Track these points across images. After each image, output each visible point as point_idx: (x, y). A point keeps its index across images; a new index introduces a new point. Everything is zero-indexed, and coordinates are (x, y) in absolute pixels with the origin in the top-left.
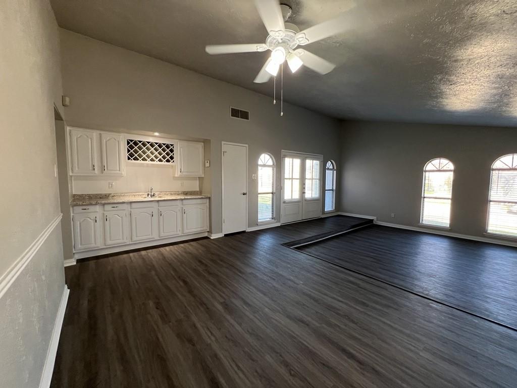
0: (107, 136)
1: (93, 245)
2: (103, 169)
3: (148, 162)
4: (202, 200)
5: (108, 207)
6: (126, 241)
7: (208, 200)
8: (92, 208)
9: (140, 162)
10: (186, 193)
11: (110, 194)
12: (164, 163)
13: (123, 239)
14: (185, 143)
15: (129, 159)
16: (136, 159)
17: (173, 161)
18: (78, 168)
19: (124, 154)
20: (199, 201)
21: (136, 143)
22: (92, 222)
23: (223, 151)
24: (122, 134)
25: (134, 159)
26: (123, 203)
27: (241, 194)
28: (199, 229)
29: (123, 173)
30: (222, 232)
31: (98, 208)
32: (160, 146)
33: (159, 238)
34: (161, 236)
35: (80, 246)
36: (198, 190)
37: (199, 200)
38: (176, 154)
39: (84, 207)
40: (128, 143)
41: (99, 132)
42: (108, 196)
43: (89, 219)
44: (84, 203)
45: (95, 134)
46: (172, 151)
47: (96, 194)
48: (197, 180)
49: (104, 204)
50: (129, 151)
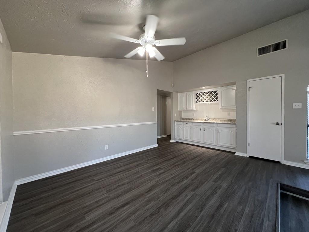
0: (189, 93)
1: (180, 138)
2: (187, 107)
3: (205, 103)
5: (185, 123)
11: (193, 118)
12: (213, 102)
15: (196, 102)
16: (199, 102)
17: (217, 100)
18: (180, 107)
19: (194, 100)
21: (199, 94)
24: (194, 91)
28: (229, 145)
29: (193, 109)
30: (246, 153)
31: (182, 123)
32: (211, 93)
35: (177, 137)
37: (229, 125)
38: (219, 96)
39: (178, 122)
40: (196, 95)
43: (179, 127)
45: (185, 94)
46: (217, 94)
48: (235, 111)
50: (196, 98)
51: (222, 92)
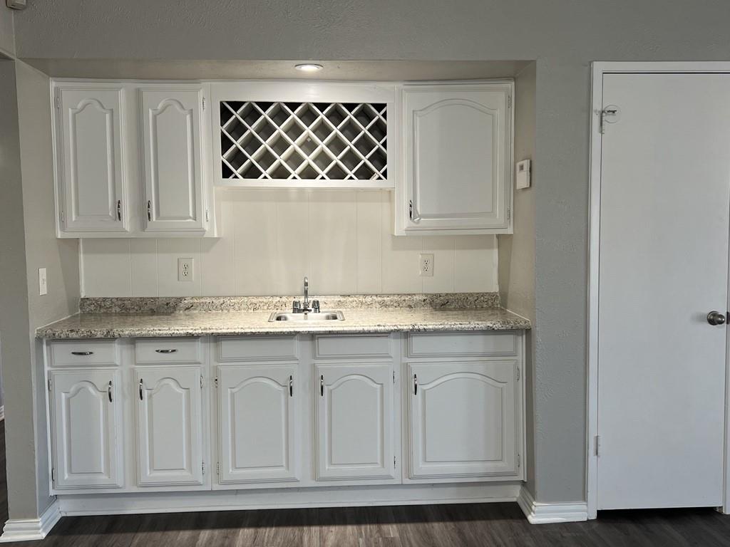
0: (158, 96)
1: (103, 479)
2: (144, 212)
3: (294, 183)
4: (491, 338)
5: (147, 352)
6: (201, 481)
7: (521, 341)
8: (101, 352)
9: (266, 182)
10: (441, 304)
11: (180, 299)
12: (351, 183)
13: (190, 469)
14: (431, 95)
15: (227, 173)
16: (252, 173)
17: (385, 174)
18: (78, 213)
19: (211, 156)
20: (479, 343)
21: (252, 114)
22: (100, 398)
23: (597, 106)
24: (206, 84)
25: (245, 175)
26: (190, 337)
27: (699, 318)
28: (480, 468)
29: (206, 227)
30: (584, 497)
31: (116, 352)
32: (336, 114)
33: (313, 484)
34: (323, 474)
35: (66, 476)
36: (495, 288)
37: (480, 339)
38: (397, 144)
40: (225, 114)
41: (132, 85)
42: (175, 308)
43: (91, 389)
44: (74, 335)
45: (122, 94)
46: (380, 130)
47: (142, 299)
48: (491, 247)
49: (133, 340)
50: (226, 144)
51: (418, 120)
